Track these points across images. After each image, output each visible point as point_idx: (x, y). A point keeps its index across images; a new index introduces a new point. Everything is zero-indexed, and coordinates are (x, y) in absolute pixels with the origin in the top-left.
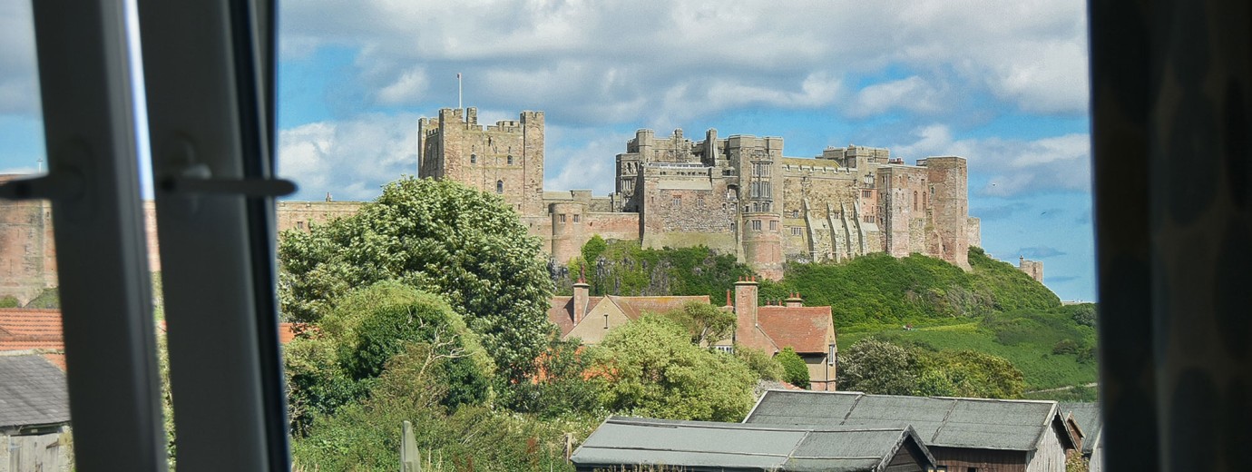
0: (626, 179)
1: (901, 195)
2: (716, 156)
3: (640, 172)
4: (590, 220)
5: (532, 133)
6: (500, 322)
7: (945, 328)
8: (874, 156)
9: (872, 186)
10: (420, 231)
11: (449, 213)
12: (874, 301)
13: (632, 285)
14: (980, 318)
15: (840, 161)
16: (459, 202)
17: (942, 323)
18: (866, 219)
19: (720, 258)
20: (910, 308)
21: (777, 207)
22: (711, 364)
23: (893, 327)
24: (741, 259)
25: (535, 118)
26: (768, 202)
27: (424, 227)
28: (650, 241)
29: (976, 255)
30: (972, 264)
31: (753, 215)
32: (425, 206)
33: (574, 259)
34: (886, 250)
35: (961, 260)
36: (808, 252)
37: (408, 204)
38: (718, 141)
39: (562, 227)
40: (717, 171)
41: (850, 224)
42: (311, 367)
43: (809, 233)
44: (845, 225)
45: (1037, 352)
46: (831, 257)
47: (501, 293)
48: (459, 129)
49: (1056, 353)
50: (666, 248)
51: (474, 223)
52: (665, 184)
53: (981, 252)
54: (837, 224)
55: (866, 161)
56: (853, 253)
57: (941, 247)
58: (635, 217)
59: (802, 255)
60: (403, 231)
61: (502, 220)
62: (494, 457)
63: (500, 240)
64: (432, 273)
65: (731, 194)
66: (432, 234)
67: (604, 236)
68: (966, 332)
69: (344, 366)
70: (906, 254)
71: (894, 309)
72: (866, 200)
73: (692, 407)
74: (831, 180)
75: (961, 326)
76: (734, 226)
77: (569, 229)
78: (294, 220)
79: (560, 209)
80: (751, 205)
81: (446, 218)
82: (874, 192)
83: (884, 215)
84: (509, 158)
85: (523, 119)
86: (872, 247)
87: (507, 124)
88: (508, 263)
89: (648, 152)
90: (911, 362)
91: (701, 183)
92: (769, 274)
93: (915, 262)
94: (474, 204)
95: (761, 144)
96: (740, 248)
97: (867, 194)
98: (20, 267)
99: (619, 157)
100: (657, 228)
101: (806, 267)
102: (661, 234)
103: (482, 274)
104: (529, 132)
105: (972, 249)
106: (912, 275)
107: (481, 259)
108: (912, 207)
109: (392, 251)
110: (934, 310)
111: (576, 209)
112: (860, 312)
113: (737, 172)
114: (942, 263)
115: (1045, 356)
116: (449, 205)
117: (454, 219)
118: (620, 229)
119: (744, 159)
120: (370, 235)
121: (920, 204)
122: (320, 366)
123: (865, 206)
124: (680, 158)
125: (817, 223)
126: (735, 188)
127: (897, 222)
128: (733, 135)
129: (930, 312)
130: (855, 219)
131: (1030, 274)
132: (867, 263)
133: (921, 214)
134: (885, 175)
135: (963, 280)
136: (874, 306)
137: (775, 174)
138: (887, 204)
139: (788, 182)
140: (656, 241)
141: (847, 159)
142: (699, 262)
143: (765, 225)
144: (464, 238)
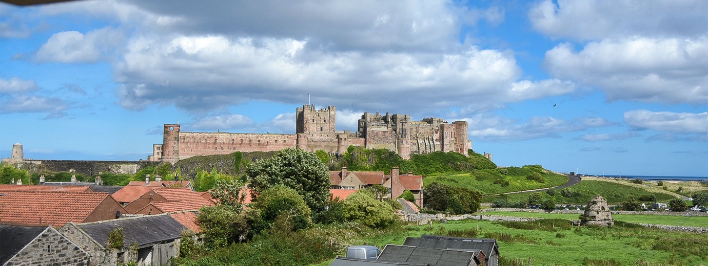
0: (361, 127)
1: (447, 133)
2: (389, 120)
3: (365, 125)
4: (350, 140)
5: (332, 113)
6: (314, 193)
7: (460, 175)
8: (439, 121)
9: (438, 130)
10: (290, 165)
11: (299, 160)
12: (438, 166)
13: (363, 160)
14: (471, 172)
15: (428, 122)
16: (302, 156)
17: (459, 173)
18: (436, 140)
19: (390, 152)
20: (449, 168)
21: (408, 136)
22: (380, 205)
23: (444, 175)
24: (397, 152)
25: (333, 108)
26: (405, 135)
27: (291, 163)
28: (368, 147)
29: (470, 151)
30: (469, 155)
31: (401, 139)
32: (291, 157)
33: (344, 152)
34: (442, 150)
35: (466, 153)
36: (418, 150)
37: (286, 156)
38: (390, 115)
39: (341, 142)
40: (390, 125)
41: (431, 142)
42: (252, 218)
43: (418, 145)
44: (429, 142)
45: (489, 183)
46: (425, 152)
47: (315, 184)
48: (309, 111)
49: (494, 183)
50: (373, 149)
51: (306, 163)
52: (373, 129)
53: (472, 150)
54: (427, 142)
55: (436, 122)
56: (432, 151)
57: (459, 149)
58: (363, 139)
59: (416, 152)
60: (285, 165)
61: (315, 162)
62: (307, 250)
63: (314, 168)
64: (292, 179)
65: (394, 132)
66: (294, 165)
67: (354, 145)
68: (467, 177)
69: (263, 216)
70: (448, 151)
71: (444, 169)
72: (436, 134)
73: (374, 219)
74: (425, 129)
75: (465, 174)
76: (395, 143)
77: (343, 143)
78: (257, 139)
79: (341, 137)
80: (400, 136)
81: (298, 161)
82: (439, 132)
83: (442, 139)
84: (325, 120)
85: (329, 108)
86: (438, 149)
87: (324, 110)
88: (317, 175)
89: (368, 119)
90: (447, 192)
91: (385, 129)
92: (405, 157)
93: (451, 154)
94: (307, 157)
95: (403, 117)
96: (397, 149)
97: (436, 133)
98: (171, 153)
99: (359, 120)
100: (371, 143)
101: (417, 155)
102: (372, 145)
103: (309, 179)
104: (331, 112)
105: (469, 150)
106: (450, 158)
107: (308, 174)
108: (450, 137)
109: (281, 171)
110: (457, 169)
111: (345, 136)
112: (434, 169)
113: (396, 126)
114: (459, 154)
115: (491, 184)
116: (299, 157)
117: (300, 161)
118: (359, 143)
119: (398, 122)
120: (274, 166)
121: (453, 136)
122: (255, 217)
123: (436, 136)
124: (378, 121)
125: (421, 142)
126: (396, 131)
127: (446, 141)
128: (395, 114)
129: (456, 170)
130: (433, 140)
131: (487, 158)
132: (436, 154)
133: (453, 139)
134: (442, 127)
135: (465, 159)
136: (438, 168)
137: (407, 126)
138: (443, 136)
139: (411, 129)
140: (370, 147)
141: (430, 121)
142: (384, 153)
143: (404, 142)
144: (303, 168)
